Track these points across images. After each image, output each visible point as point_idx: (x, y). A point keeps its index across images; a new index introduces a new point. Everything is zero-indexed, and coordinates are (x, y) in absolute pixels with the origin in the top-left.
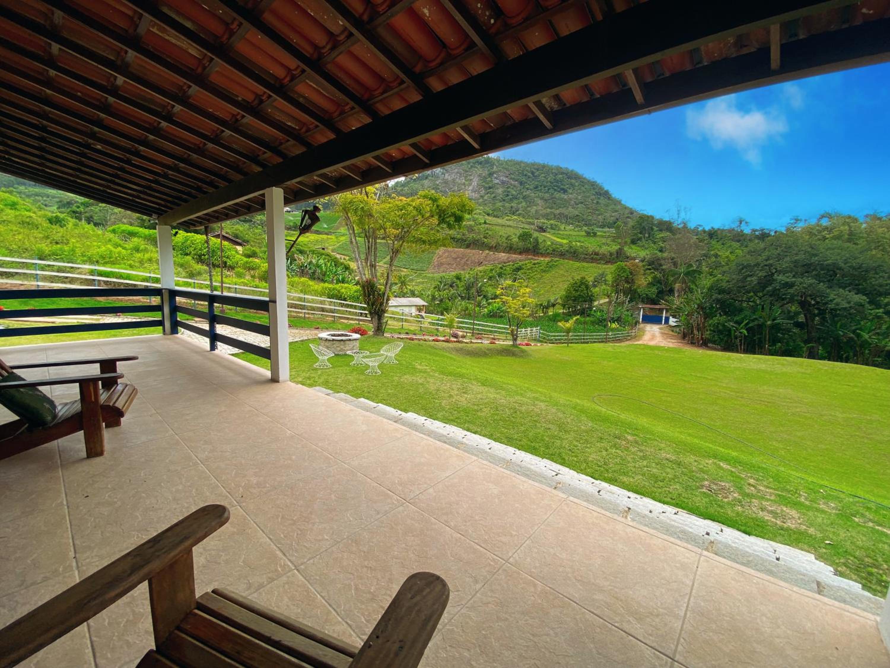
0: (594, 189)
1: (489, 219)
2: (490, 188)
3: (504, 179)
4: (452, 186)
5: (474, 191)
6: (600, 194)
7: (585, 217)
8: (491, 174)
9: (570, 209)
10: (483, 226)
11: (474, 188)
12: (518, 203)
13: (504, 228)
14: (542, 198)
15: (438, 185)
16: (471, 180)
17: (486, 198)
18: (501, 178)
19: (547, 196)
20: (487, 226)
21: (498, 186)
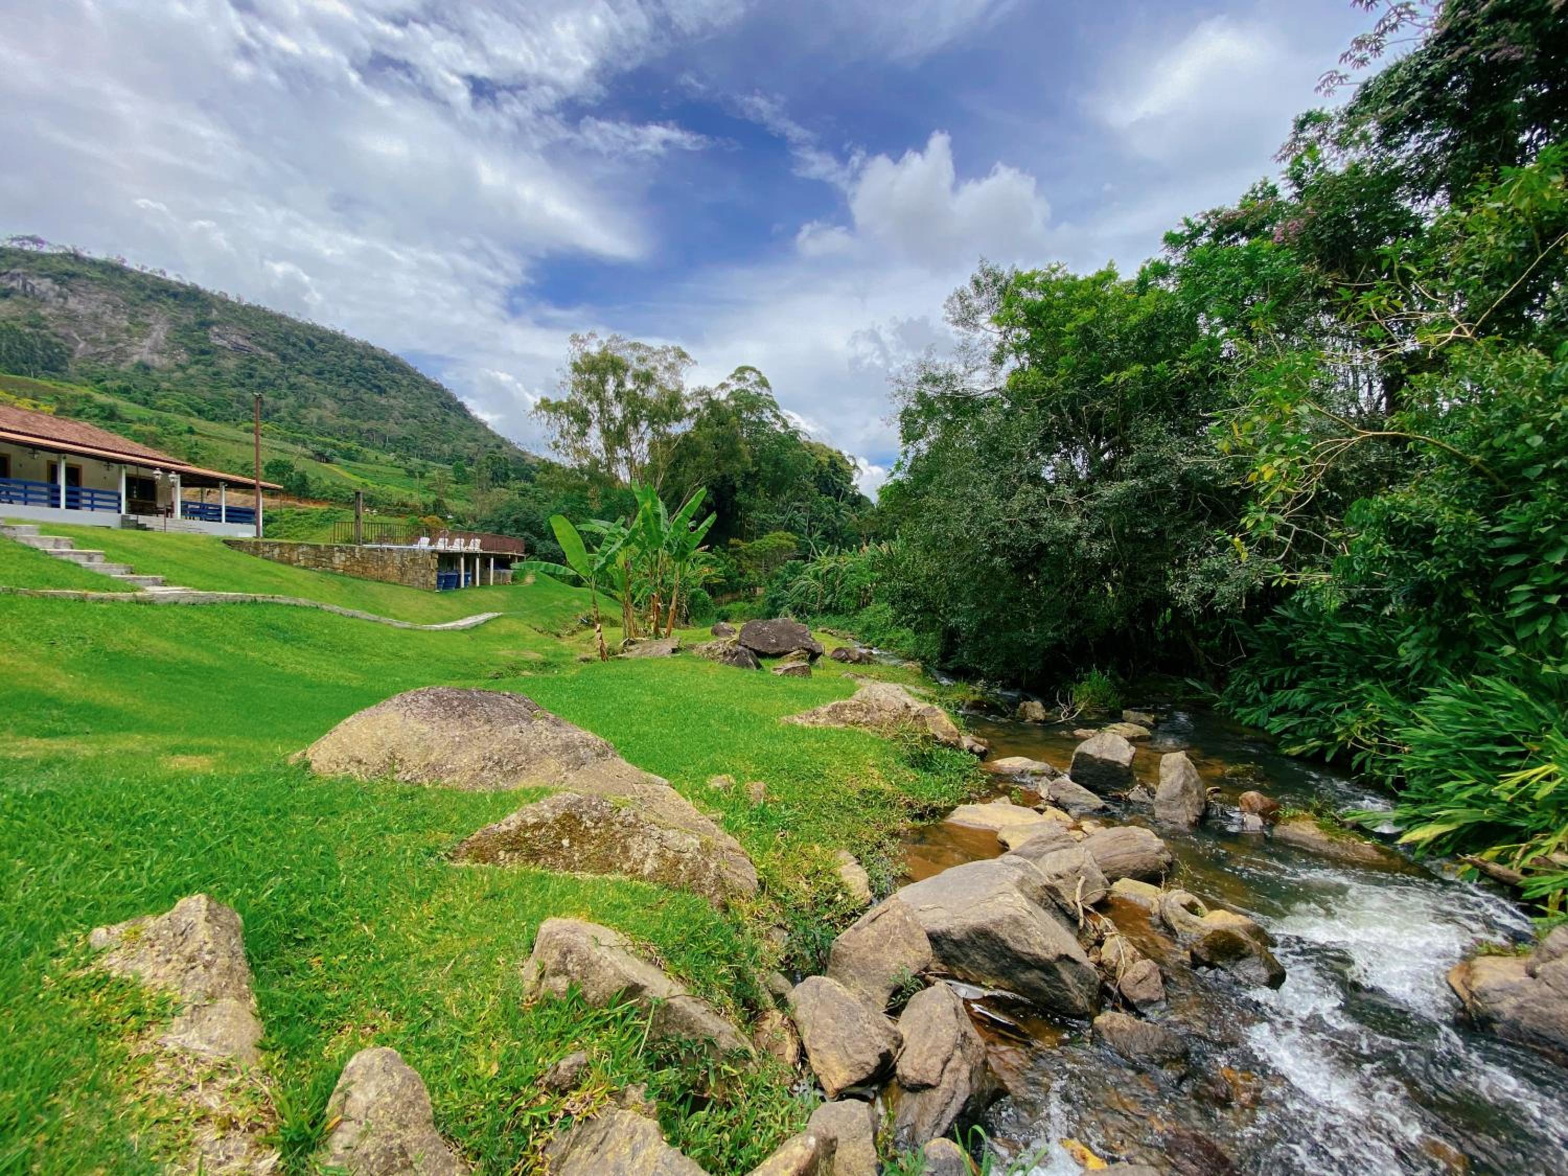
0: (438, 397)
1: (200, 424)
2: (203, 352)
3: (241, 342)
4: (89, 328)
5: (154, 350)
6: (450, 408)
7: (419, 442)
8: (205, 325)
9: (391, 424)
10: (186, 437)
11: (156, 343)
12: (279, 397)
13: (237, 446)
14: (334, 396)
15: (43, 319)
16: (148, 325)
17: (191, 371)
18: (234, 338)
19: (344, 393)
20: (194, 438)
21: (228, 354)
